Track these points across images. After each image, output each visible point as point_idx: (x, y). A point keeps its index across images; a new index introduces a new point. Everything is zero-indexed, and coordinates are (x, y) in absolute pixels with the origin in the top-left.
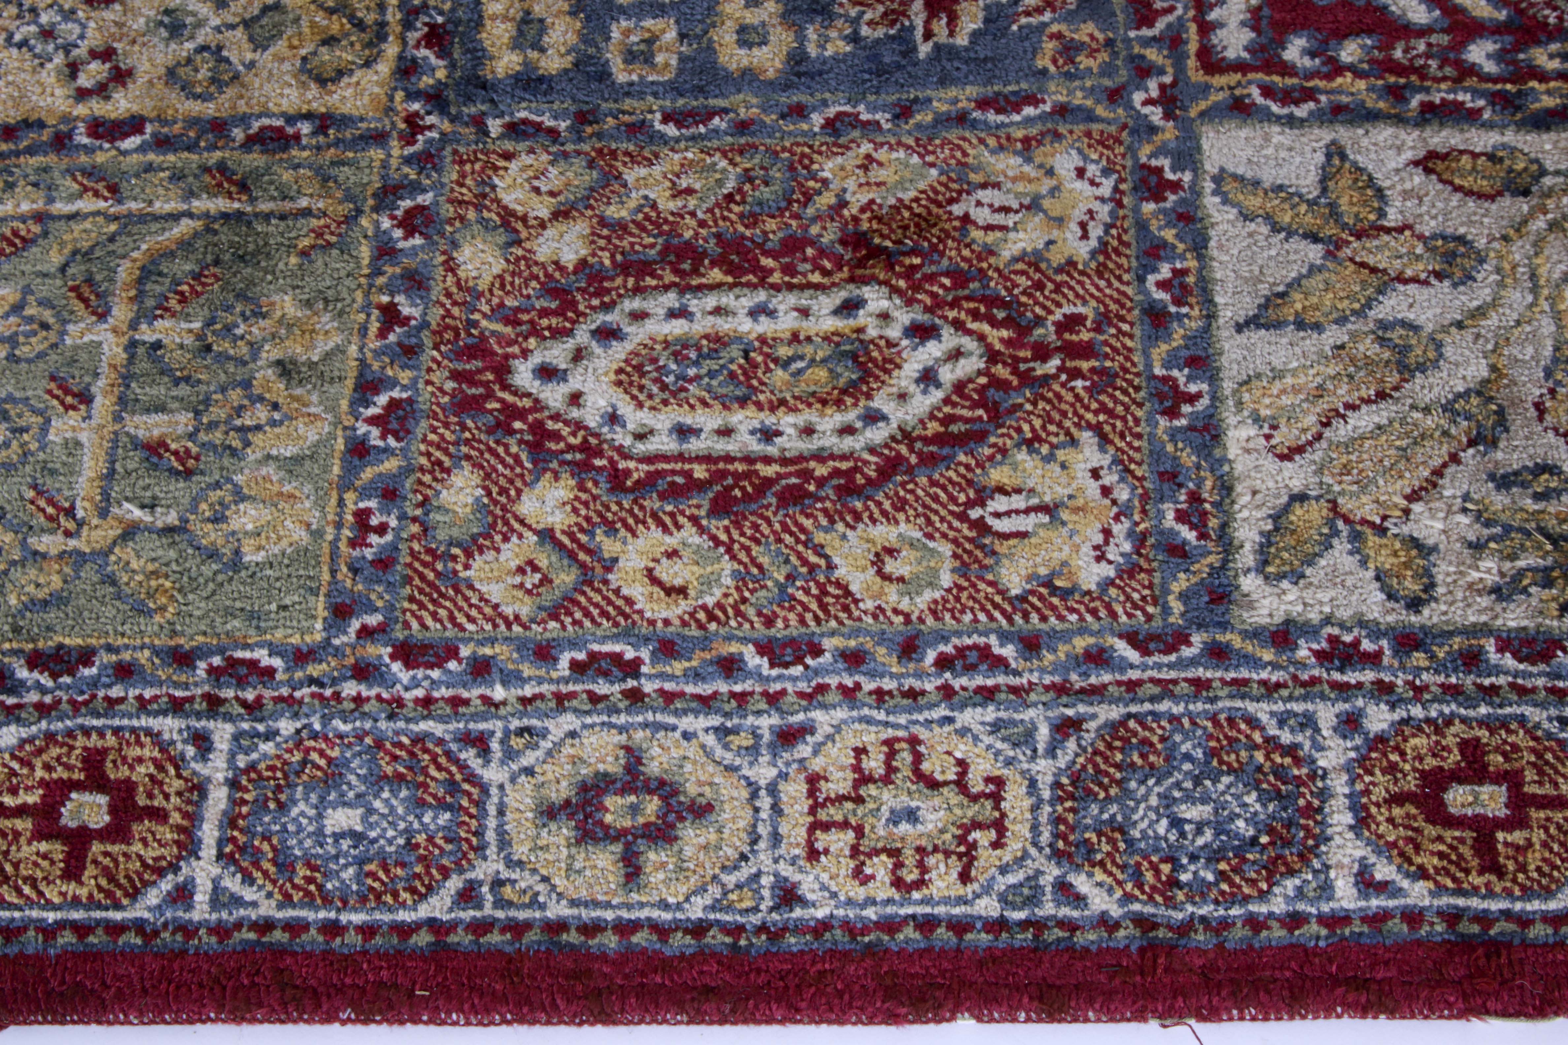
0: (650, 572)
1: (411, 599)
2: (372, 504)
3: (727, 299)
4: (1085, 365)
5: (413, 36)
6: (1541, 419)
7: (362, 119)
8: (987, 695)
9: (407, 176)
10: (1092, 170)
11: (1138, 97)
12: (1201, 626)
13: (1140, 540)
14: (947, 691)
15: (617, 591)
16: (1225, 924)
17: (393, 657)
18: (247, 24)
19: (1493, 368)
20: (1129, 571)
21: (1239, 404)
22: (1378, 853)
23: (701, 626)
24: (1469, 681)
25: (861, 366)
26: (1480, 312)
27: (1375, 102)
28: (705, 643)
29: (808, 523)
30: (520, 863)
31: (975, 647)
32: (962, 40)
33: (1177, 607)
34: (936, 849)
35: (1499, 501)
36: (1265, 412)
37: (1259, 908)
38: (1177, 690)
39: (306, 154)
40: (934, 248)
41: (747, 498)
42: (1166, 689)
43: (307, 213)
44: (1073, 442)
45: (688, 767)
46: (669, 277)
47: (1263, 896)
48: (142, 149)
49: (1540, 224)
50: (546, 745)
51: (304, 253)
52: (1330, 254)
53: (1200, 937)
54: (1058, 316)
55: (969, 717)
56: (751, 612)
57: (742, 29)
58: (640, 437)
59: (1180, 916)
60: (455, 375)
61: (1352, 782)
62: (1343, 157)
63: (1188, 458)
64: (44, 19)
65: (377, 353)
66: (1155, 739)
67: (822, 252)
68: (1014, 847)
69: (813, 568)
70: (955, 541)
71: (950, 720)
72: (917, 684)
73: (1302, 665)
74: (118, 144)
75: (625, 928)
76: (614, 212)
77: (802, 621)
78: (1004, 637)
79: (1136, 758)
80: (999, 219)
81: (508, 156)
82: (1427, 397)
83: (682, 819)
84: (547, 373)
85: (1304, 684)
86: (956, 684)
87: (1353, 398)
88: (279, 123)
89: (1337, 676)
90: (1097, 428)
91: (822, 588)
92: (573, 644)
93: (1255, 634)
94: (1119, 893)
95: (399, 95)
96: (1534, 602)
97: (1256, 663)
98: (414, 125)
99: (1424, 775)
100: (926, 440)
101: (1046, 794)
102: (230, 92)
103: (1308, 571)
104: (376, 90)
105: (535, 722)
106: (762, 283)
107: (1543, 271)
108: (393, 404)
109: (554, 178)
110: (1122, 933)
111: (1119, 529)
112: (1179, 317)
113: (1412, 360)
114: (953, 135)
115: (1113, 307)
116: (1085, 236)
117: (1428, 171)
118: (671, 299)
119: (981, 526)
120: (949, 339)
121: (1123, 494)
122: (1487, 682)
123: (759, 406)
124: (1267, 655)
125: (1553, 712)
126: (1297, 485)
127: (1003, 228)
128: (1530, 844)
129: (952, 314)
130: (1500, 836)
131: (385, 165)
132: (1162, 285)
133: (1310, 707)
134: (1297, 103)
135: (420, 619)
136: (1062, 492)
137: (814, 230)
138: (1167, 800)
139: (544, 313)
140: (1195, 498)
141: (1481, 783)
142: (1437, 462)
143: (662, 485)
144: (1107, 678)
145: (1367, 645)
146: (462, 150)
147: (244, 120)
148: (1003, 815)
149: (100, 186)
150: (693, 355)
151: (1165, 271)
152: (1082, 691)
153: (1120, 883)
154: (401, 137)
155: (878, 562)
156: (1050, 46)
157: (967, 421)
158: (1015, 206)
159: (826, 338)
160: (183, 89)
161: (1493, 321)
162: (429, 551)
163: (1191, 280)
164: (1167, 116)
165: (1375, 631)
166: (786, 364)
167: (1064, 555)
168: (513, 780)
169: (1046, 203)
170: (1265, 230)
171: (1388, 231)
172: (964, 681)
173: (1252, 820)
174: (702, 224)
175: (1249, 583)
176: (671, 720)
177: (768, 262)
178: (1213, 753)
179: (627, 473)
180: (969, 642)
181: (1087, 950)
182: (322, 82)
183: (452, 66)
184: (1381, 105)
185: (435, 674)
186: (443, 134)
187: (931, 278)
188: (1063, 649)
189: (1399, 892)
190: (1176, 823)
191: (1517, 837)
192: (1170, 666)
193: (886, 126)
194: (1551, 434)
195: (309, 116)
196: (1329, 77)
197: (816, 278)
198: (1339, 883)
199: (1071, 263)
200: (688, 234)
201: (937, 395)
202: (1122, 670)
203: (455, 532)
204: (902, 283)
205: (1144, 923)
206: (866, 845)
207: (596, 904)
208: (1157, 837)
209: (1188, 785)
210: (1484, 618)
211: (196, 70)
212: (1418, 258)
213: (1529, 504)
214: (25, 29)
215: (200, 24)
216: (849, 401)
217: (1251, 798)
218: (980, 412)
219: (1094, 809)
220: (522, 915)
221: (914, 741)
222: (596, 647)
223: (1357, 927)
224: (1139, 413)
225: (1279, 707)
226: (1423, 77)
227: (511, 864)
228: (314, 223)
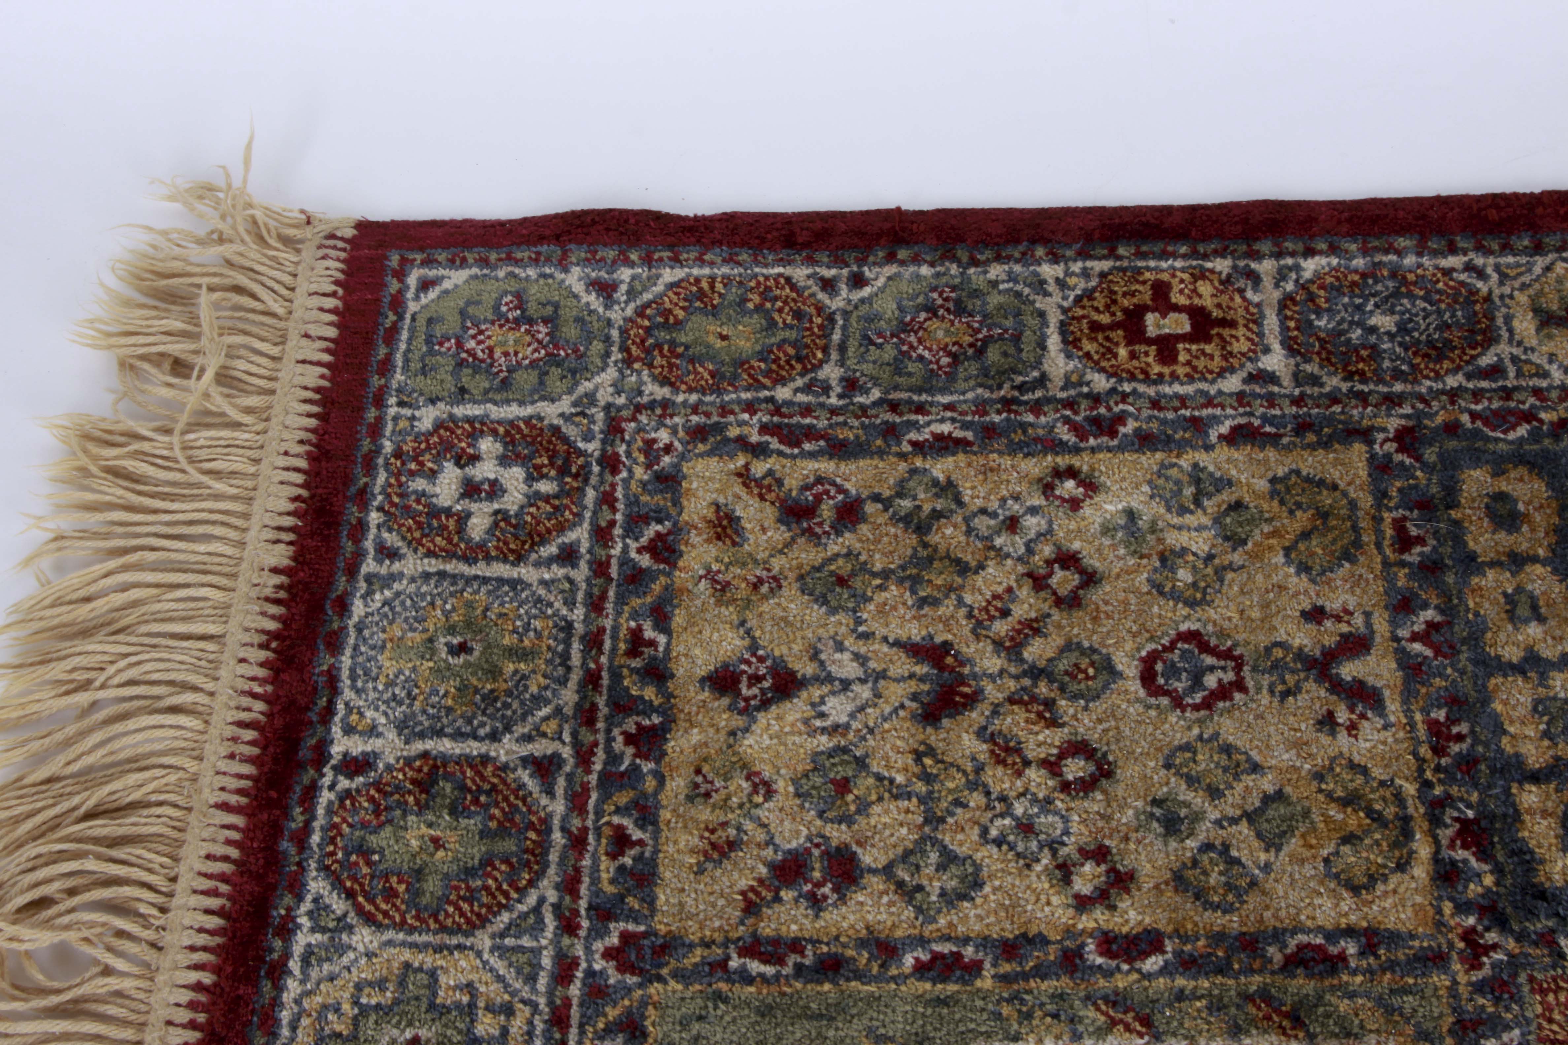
5: (1445, 835)
7: (1412, 936)
9: (1483, 1007)
18: (1250, 817)
39: (1359, 979)
48: (1164, 971)
64: (1019, 809)
74: (1138, 964)
88: (1319, 940)
95: (1448, 908)
98: (1472, 943)
102: (1253, 900)
104: (1419, 899)
131: (1453, 994)
146: (1539, 976)
147: (1278, 936)
149: (1129, 1018)
154: (1463, 961)
160: (1197, 897)
182: (1355, 890)
183: (1498, 871)
186: (1510, 955)
195: (1350, 932)
211: (1205, 873)
214: (999, 822)
215: (1197, 817)
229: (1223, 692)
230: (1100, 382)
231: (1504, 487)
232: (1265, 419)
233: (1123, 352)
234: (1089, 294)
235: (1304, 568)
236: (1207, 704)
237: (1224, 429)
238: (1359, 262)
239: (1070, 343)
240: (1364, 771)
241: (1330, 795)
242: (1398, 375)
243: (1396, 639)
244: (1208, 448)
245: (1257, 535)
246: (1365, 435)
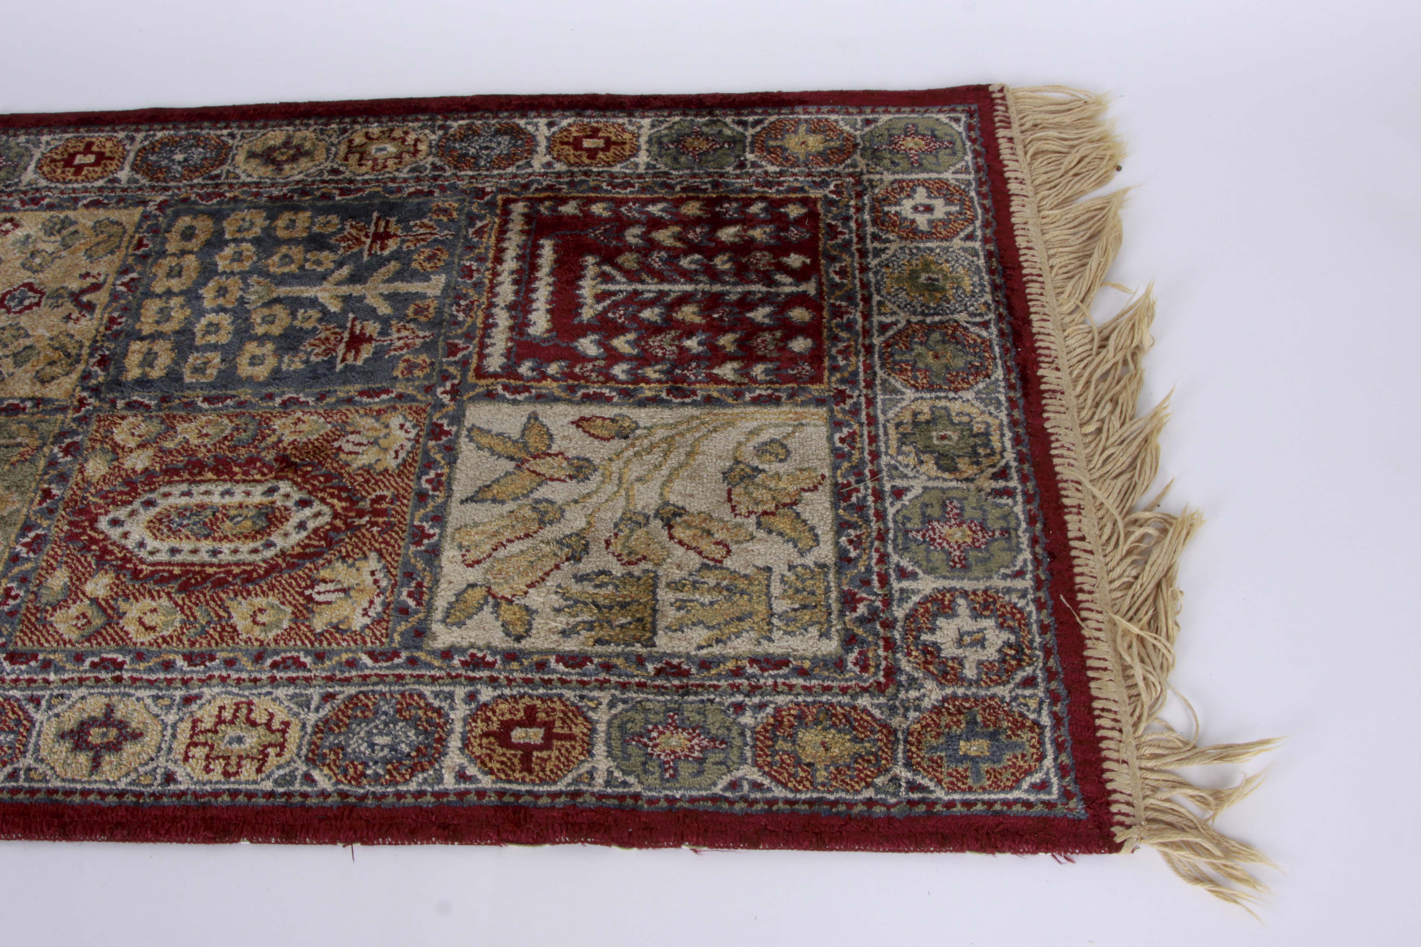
0: (140, 618)
1: (22, 631)
2: (14, 585)
3: (211, 487)
4: (381, 520)
5: (93, 360)
6: (607, 548)
7: (57, 401)
8: (292, 681)
9: (72, 427)
10: (408, 425)
11: (439, 390)
12: (407, 648)
13: (386, 605)
14: (273, 679)
15: (122, 629)
16: (384, 795)
17: (5, 659)
18: (15, 355)
19: (589, 523)
20: (378, 621)
21: (453, 539)
22: (470, 761)
23: (159, 646)
24: (537, 676)
25: (269, 520)
26: (589, 495)
27: (557, 393)
28: (158, 655)
29: (224, 596)
30: (42, 761)
31: (292, 658)
32: (359, 363)
33: (397, 637)
34: (248, 756)
35: (575, 588)
36: (465, 543)
37: (403, 788)
38: (387, 679)
39: (26, 417)
40: (320, 462)
41: (197, 583)
42: (382, 679)
43: (20, 445)
44: (365, 557)
45: (136, 714)
46: (186, 476)
47: (406, 782)
49: (630, 452)
50: (68, 703)
51: (13, 464)
52: (518, 467)
53: (370, 802)
54: (373, 496)
55: (281, 692)
56: (185, 639)
57: (253, 357)
58: (151, 553)
59: (362, 791)
60: (71, 523)
61: (465, 726)
62: (536, 419)
63: (420, 565)
65: (35, 512)
66: (370, 704)
67: (264, 465)
68: (287, 756)
69: (220, 617)
70: (295, 606)
71: (270, 693)
72: (258, 675)
73: (454, 668)
75: (85, 793)
76: (169, 445)
77: (209, 644)
78: (307, 653)
79: (360, 714)
80: (357, 449)
81: (123, 418)
82: (550, 536)
83: (126, 739)
84: (115, 522)
85: (452, 678)
86: (278, 675)
87: (512, 537)
88: (16, 402)
89: (471, 674)
90: (379, 552)
91: (223, 629)
92: (93, 654)
93: (433, 652)
94: (334, 780)
95: (78, 389)
96: (581, 638)
97: (430, 666)
98: (82, 402)
99: (502, 723)
100: (292, 556)
101: (309, 730)
103: (468, 622)
104: (68, 386)
105: (66, 692)
106: (231, 480)
107: (626, 477)
108: (38, 536)
109: (143, 428)
110: (330, 800)
111: (378, 601)
112: (433, 496)
113: (546, 519)
114: (343, 408)
115: (402, 491)
116: (396, 457)
117: (578, 426)
118: (184, 487)
119: (310, 599)
120: (317, 506)
121: (384, 583)
122: (546, 677)
123: (214, 539)
124: (436, 663)
125: (578, 693)
126: (472, 580)
127: (357, 453)
128: (550, 757)
129: (320, 495)
130: (535, 754)
131: (63, 422)
132: (429, 481)
133: (452, 688)
134: (519, 393)
135: (23, 641)
136: (353, 582)
137: (263, 454)
138: (369, 733)
139: (121, 493)
140: (420, 585)
141: (531, 726)
142: (548, 569)
143: (157, 577)
144: (354, 673)
145: (489, 659)
146: (101, 415)
147: (2, 400)
148: (285, 740)
150: (188, 514)
151: (432, 474)
152: (340, 680)
153: (335, 775)
154: (74, 409)
155: (254, 616)
156: (402, 365)
157: (315, 546)
158: (365, 442)
159: (256, 507)
161: (594, 499)
162: (36, 608)
163: (443, 479)
164: (452, 399)
165: (495, 652)
166: (231, 519)
167: (346, 613)
168: (49, 719)
169: (381, 441)
170: (487, 454)
171: (550, 455)
172: (282, 674)
173: (409, 745)
174: (209, 451)
175: (437, 627)
176: (132, 691)
177: (236, 469)
178: (399, 711)
179: (141, 571)
180: (289, 655)
181: (311, 807)
182: (43, 382)
183: (107, 375)
184: (562, 394)
185: (23, 667)
186: (94, 407)
187: (315, 477)
188: (336, 659)
189: (478, 781)
190: (372, 746)
191: (544, 754)
192: (387, 668)
193: (311, 403)
194: (610, 556)
195: (32, 399)
196: (539, 381)
197: (258, 477)
198: (446, 776)
199: (386, 470)
200: (200, 455)
201: (304, 534)
202: (362, 670)
203: (51, 599)
204: (299, 480)
205: (343, 795)
206: (214, 753)
207: (73, 780)
208: (360, 752)
209: (381, 727)
210: (552, 646)
212: (563, 468)
213: (591, 590)
216: (259, 536)
217: (411, 733)
218: (323, 543)
219: (331, 738)
220: (36, 785)
221: (250, 704)
222: (105, 655)
223: (452, 798)
224: (402, 544)
225: (437, 688)
226: (587, 381)
227: (36, 760)
228: (22, 449)
229: (29, 307)
230: (43, 183)
231: (194, 223)
232: (106, 197)
233: (59, 171)
234: (56, 148)
235: (90, 257)
236: (20, 312)
237: (85, 202)
238: (183, 133)
239: (39, 167)
240: (72, 336)
241: (52, 347)
242: (174, 178)
243: (114, 285)
244: (75, 209)
245: (77, 245)
246: (144, 203)
